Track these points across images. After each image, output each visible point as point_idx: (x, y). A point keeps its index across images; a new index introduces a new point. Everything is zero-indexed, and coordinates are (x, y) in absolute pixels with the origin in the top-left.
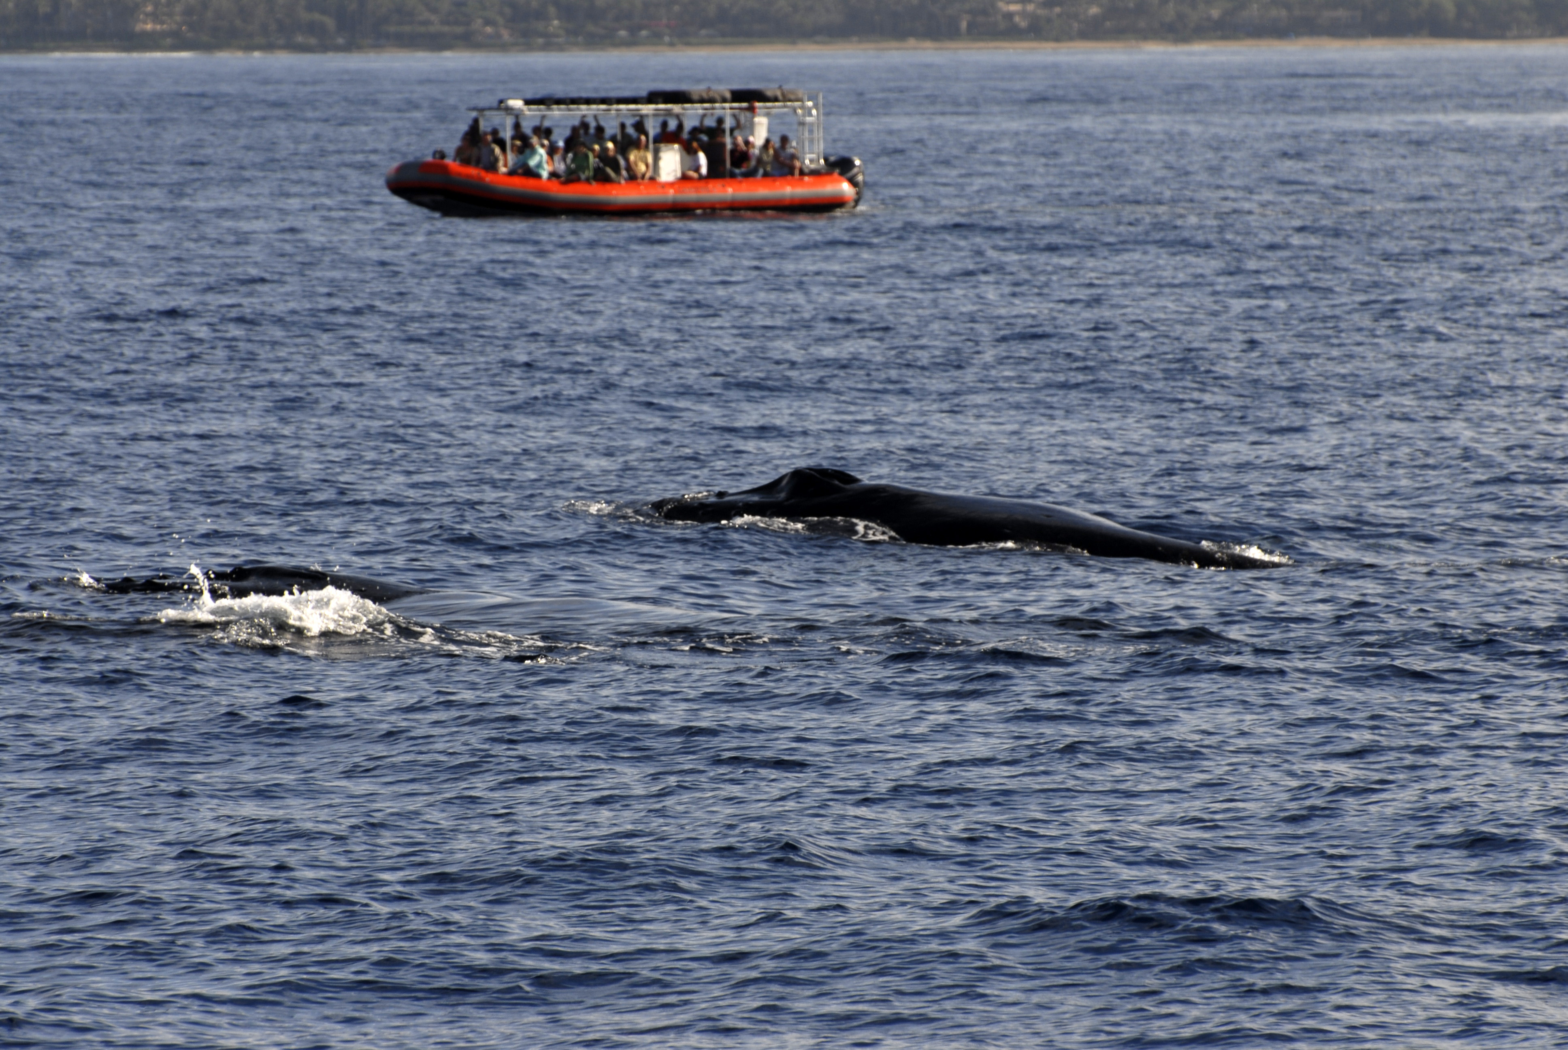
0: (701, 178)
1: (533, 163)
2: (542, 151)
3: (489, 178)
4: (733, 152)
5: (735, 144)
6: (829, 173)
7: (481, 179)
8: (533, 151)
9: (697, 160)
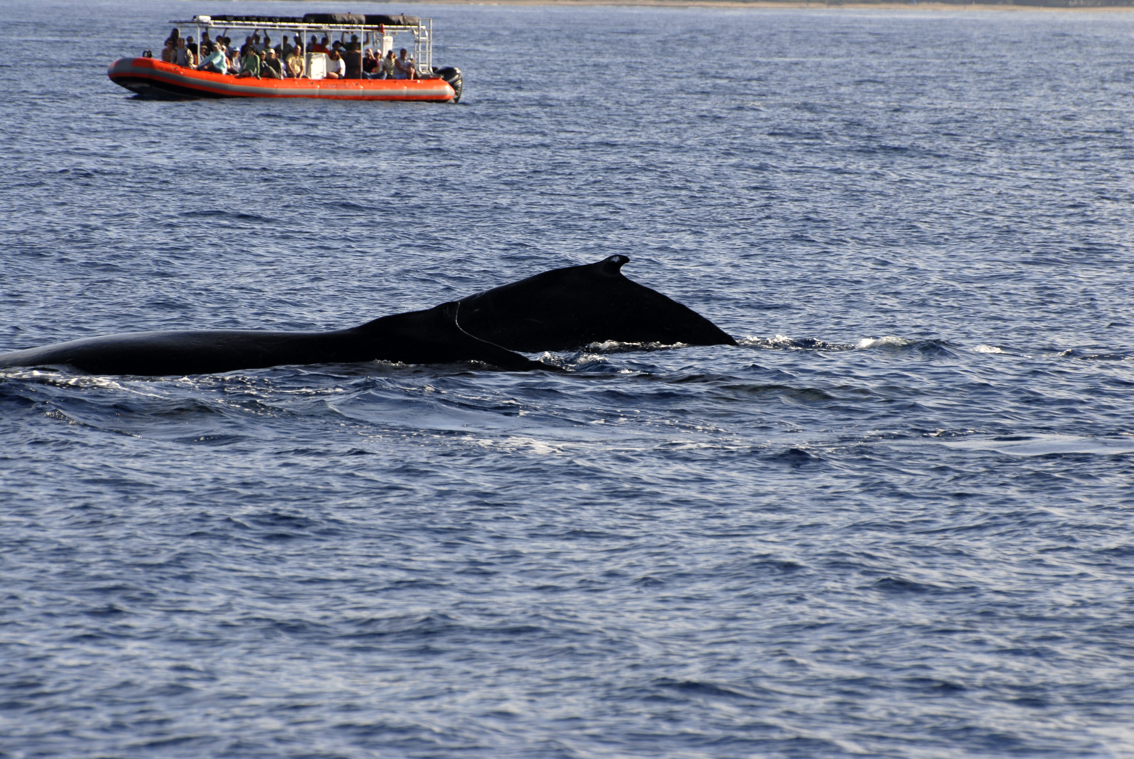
0: (340, 77)
1: (215, 61)
2: (222, 53)
3: (183, 71)
4: (364, 59)
5: (367, 55)
6: (436, 78)
7: (178, 72)
8: (216, 53)
9: (338, 64)
